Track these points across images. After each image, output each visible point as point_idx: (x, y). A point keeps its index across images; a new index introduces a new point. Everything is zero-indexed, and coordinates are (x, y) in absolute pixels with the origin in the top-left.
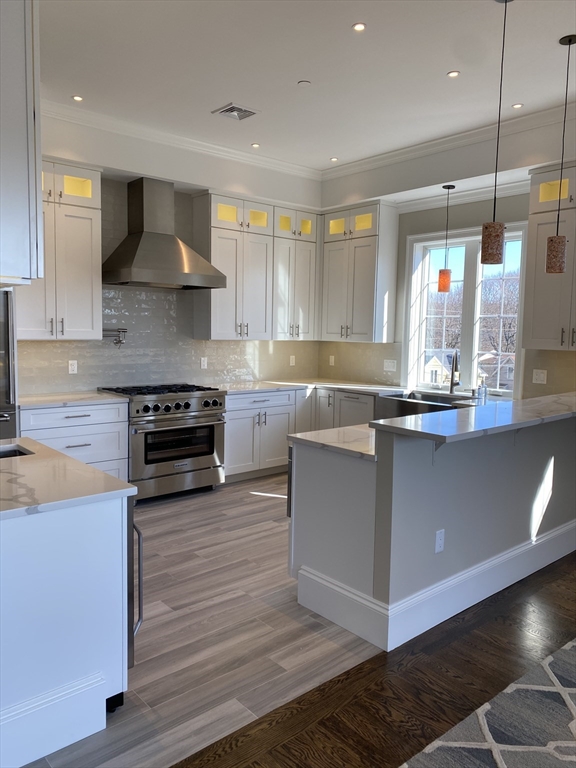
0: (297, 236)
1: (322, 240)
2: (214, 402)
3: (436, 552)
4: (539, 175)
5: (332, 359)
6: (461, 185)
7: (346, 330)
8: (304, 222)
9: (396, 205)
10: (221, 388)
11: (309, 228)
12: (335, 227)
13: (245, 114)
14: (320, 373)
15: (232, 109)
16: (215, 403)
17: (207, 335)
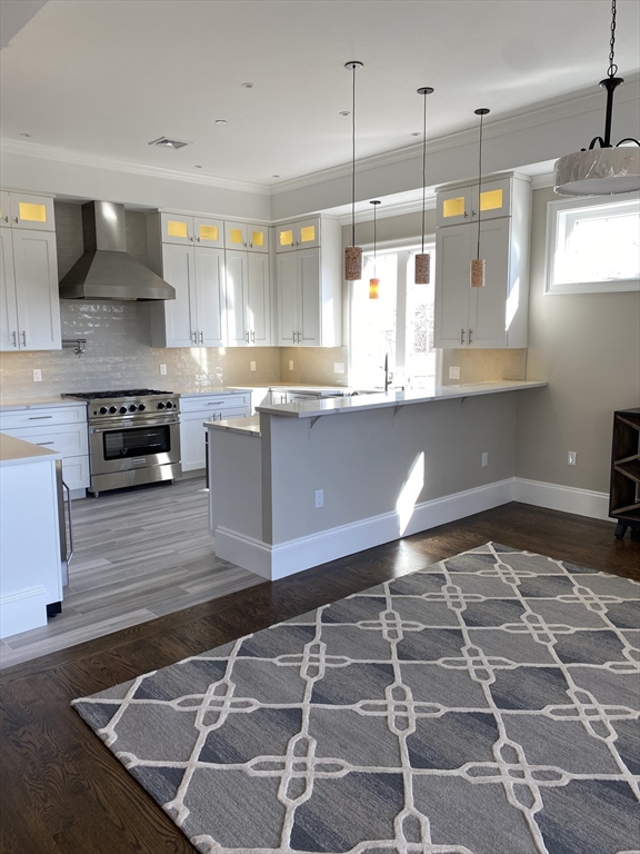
0: (250, 249)
1: (275, 251)
2: (169, 403)
3: (317, 506)
4: (444, 193)
5: (291, 363)
6: (386, 200)
7: (297, 336)
8: (255, 235)
9: (338, 218)
10: (176, 392)
11: (261, 240)
12: (285, 238)
13: (178, 145)
14: (281, 376)
15: (166, 141)
16: (169, 405)
17: (162, 343)
